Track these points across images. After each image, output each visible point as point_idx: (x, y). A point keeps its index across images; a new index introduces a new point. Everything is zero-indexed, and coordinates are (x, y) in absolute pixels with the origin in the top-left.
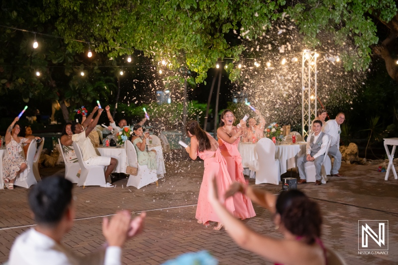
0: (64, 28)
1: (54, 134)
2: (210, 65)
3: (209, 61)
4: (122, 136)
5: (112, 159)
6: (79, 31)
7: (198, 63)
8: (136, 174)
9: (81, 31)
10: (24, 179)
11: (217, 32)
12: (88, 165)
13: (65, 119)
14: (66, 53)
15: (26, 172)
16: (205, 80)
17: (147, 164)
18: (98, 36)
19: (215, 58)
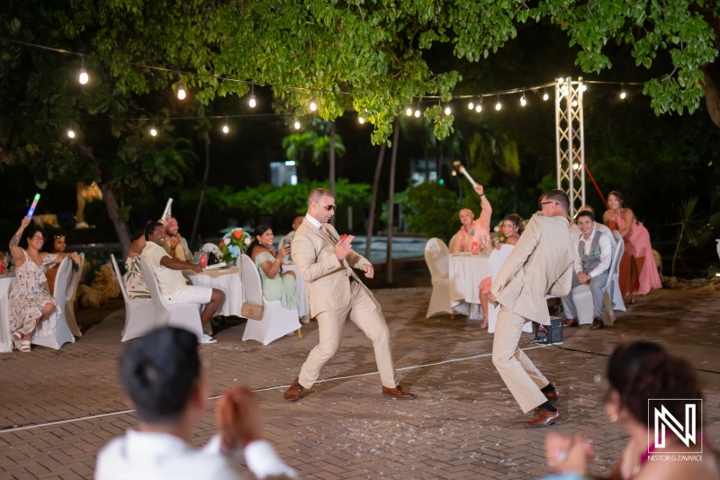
0: (110, 48)
1: (84, 246)
2: (398, 111)
3: (397, 102)
4: (230, 247)
5: (215, 291)
6: (138, 53)
7: (377, 107)
8: (260, 318)
9: (142, 53)
10: (50, 332)
11: (408, 47)
12: (169, 302)
13: (111, 217)
14: (114, 94)
15: (53, 318)
16: (389, 138)
17: (281, 299)
18: (173, 62)
19: (408, 97)
